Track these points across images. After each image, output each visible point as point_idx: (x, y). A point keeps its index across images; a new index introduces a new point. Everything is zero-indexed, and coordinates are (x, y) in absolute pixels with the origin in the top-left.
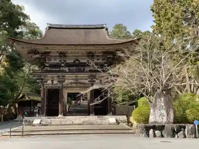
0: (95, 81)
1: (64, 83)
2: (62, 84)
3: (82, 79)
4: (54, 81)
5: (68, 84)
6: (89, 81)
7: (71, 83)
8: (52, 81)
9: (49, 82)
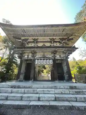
0: (56, 56)
1: (35, 57)
2: (34, 58)
3: (47, 55)
4: (29, 56)
5: (38, 58)
6: (52, 56)
7: (40, 58)
8: (28, 56)
9: (26, 57)
